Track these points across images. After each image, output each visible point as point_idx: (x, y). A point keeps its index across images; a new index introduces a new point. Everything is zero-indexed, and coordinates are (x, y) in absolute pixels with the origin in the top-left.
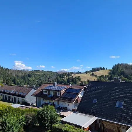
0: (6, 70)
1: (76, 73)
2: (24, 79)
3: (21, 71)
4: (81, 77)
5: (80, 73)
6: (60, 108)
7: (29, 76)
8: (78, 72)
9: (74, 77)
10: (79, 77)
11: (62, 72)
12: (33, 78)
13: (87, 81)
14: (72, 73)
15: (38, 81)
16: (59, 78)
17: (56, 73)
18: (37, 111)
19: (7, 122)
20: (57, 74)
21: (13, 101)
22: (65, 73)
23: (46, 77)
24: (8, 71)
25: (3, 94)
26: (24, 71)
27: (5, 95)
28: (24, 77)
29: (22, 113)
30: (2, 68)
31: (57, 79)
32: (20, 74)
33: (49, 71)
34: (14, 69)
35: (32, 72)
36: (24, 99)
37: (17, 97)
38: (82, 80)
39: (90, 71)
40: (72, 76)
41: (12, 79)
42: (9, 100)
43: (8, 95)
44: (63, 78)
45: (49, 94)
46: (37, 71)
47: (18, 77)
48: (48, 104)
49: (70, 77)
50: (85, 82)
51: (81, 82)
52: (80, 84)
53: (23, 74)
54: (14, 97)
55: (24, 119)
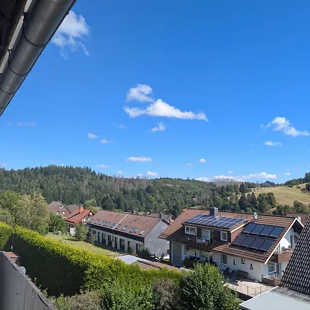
0: (102, 177)
1: (262, 186)
2: (139, 198)
3: (131, 181)
4: (275, 196)
5: (273, 185)
6: (230, 271)
7: (149, 190)
8: (268, 182)
9: (257, 196)
10: (269, 194)
11: (224, 181)
12: (158, 196)
13: (292, 205)
14: (251, 186)
15: (168, 204)
16: (218, 197)
17: (211, 184)
18: (177, 276)
19: (113, 298)
20: (213, 187)
21: (118, 247)
22: (233, 185)
23: (187, 193)
24: (104, 179)
25: (97, 231)
26: (138, 179)
27: (101, 232)
28: (138, 194)
29: (144, 280)
30: (94, 173)
31: (213, 199)
32: (130, 187)
33: (193, 181)
34: (117, 176)
35: (155, 181)
36: (141, 243)
37: (126, 240)
38: (280, 204)
39: (300, 180)
40: (251, 193)
41: (113, 198)
42: (110, 243)
43: (107, 234)
44: (229, 198)
45: (199, 236)
46: (167, 180)
47: (125, 193)
48: (198, 259)
49: (246, 194)
50: (286, 207)
51: (275, 209)
52: (274, 212)
53: (135, 186)
54: (119, 237)
55: (150, 295)
